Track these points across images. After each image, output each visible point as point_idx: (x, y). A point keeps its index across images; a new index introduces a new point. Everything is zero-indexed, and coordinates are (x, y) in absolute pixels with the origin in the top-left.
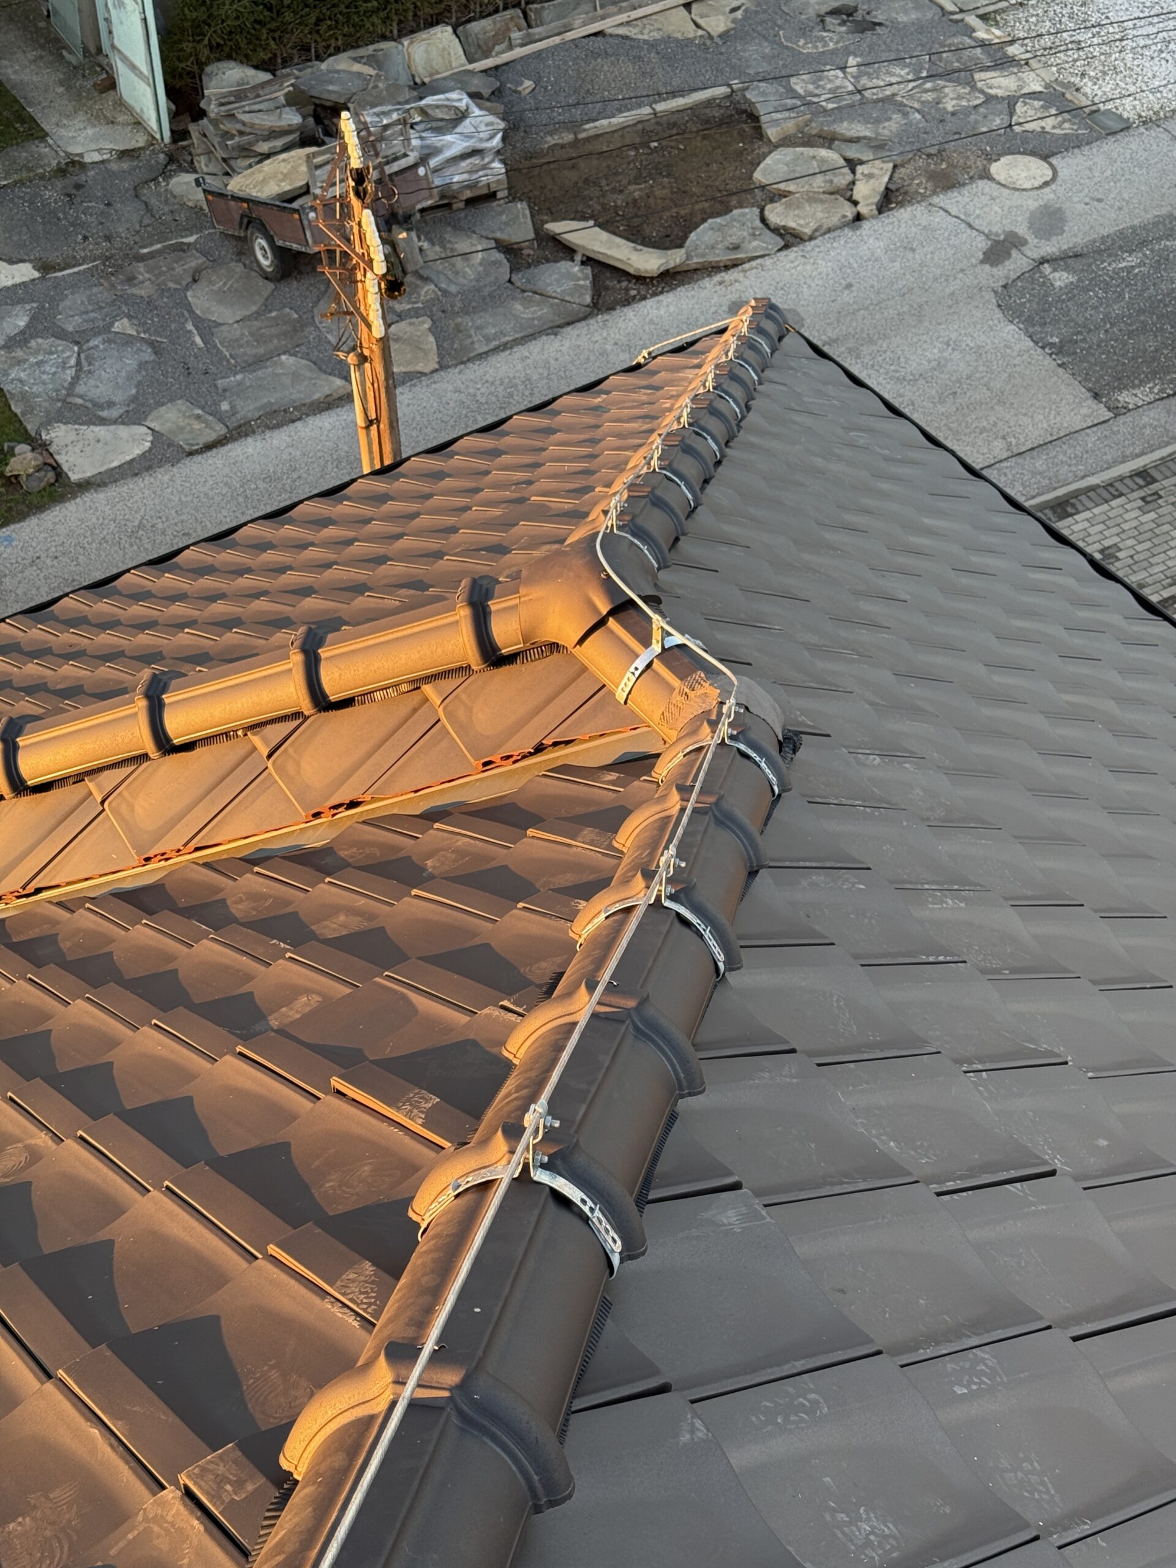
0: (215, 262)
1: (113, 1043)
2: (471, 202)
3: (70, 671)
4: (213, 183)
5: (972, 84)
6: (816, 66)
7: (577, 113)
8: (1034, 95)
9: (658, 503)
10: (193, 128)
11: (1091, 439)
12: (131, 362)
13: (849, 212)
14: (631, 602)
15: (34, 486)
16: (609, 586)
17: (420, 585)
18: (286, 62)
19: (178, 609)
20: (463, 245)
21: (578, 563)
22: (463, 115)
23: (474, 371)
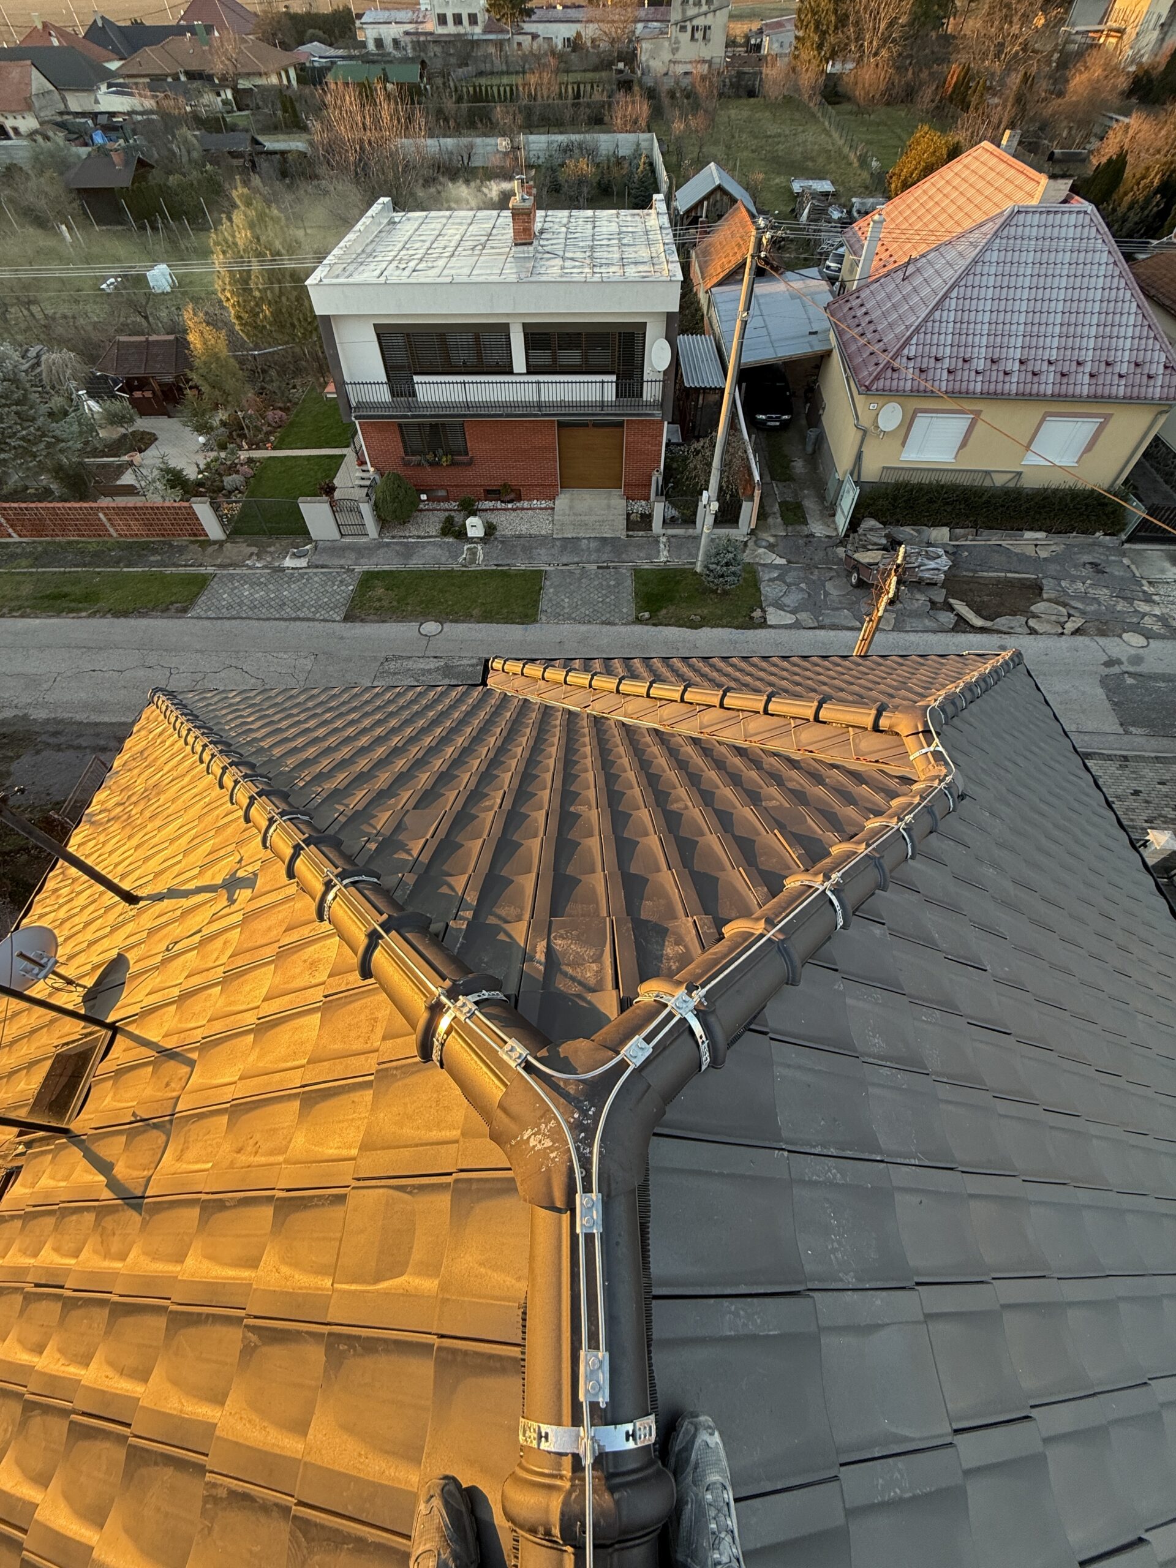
0: (839, 576)
1: (718, 787)
2: (928, 584)
3: (748, 679)
4: (850, 553)
5: (1132, 605)
6: (1073, 580)
7: (978, 568)
8: (1155, 616)
9: (953, 703)
10: (852, 535)
11: (1112, 737)
12: (800, 596)
13: (1060, 630)
14: (930, 731)
15: (757, 621)
16: (926, 724)
17: (862, 697)
18: (890, 524)
19: (785, 674)
20: (918, 596)
21: (919, 712)
22: (939, 557)
23: (903, 635)
